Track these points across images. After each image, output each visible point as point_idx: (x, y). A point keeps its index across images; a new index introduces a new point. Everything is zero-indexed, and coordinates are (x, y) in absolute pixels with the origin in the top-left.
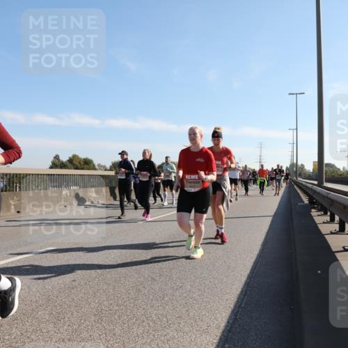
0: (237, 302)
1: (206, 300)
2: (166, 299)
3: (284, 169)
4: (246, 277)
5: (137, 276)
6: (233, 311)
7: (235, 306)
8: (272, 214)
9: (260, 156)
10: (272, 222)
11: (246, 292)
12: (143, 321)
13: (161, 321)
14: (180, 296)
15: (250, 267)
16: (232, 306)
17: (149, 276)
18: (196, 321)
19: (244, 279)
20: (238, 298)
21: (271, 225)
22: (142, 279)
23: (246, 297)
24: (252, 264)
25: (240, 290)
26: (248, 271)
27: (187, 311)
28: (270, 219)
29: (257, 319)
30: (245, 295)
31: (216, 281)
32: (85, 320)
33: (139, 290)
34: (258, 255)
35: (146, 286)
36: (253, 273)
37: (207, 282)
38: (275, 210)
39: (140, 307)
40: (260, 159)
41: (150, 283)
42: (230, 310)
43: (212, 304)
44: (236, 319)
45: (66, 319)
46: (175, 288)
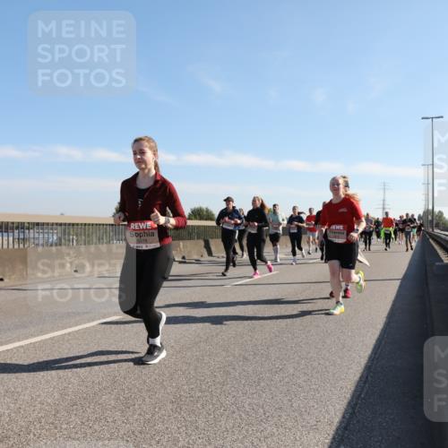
0: (355, 391)
1: (314, 386)
2: (262, 384)
3: (416, 217)
4: (367, 358)
5: (224, 354)
6: (349, 403)
7: (353, 397)
8: (401, 277)
9: (384, 200)
10: (400, 287)
11: (367, 378)
12: (234, 412)
13: (256, 413)
14: (280, 381)
15: (372, 347)
16: (349, 396)
17: (240, 355)
18: (301, 415)
19: (364, 361)
20: (357, 387)
21: (398, 291)
22: (231, 358)
23: (367, 385)
24: (374, 341)
25: (358, 375)
26: (369, 351)
27: (290, 401)
28: (398, 283)
29: (381, 414)
30: (365, 383)
31: (327, 363)
32: (160, 408)
33: (228, 373)
34: (382, 330)
35: (237, 367)
36: (375, 354)
37: (316, 364)
38: (404, 272)
39: (229, 394)
40: (384, 205)
41: (241, 363)
42: (346, 401)
43: (322, 393)
44: (353, 414)
45: (136, 406)
46: (274, 370)
